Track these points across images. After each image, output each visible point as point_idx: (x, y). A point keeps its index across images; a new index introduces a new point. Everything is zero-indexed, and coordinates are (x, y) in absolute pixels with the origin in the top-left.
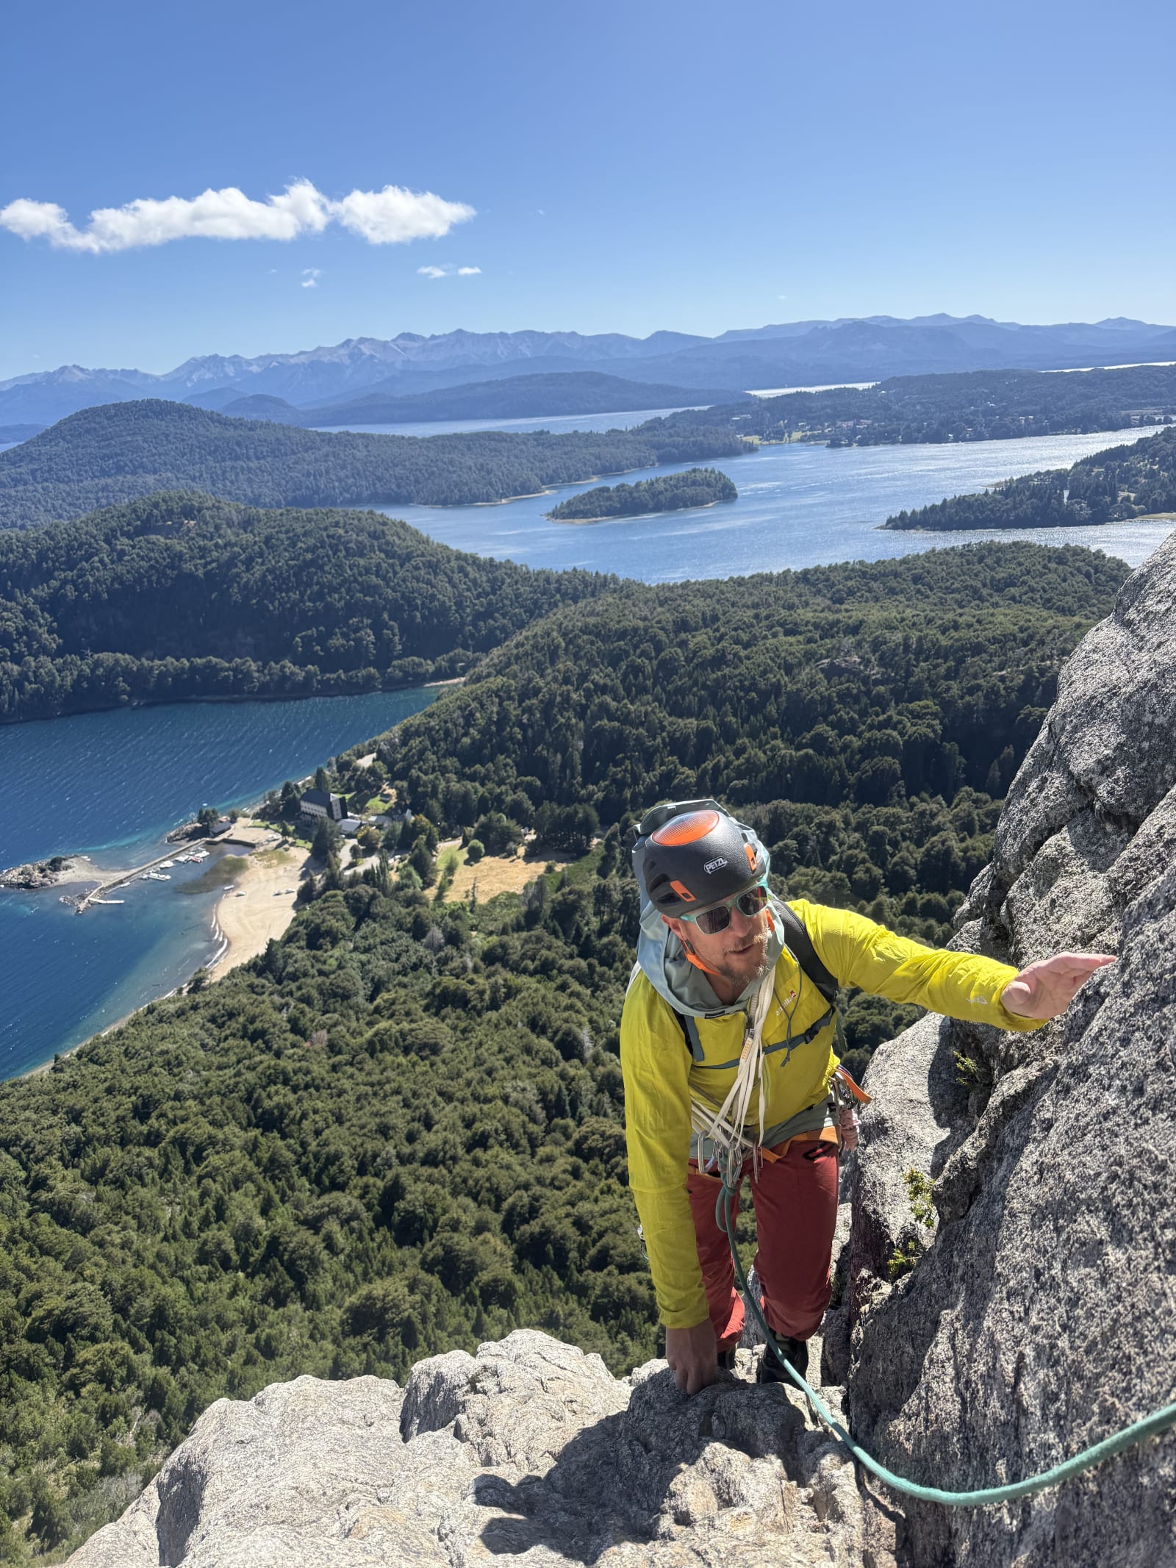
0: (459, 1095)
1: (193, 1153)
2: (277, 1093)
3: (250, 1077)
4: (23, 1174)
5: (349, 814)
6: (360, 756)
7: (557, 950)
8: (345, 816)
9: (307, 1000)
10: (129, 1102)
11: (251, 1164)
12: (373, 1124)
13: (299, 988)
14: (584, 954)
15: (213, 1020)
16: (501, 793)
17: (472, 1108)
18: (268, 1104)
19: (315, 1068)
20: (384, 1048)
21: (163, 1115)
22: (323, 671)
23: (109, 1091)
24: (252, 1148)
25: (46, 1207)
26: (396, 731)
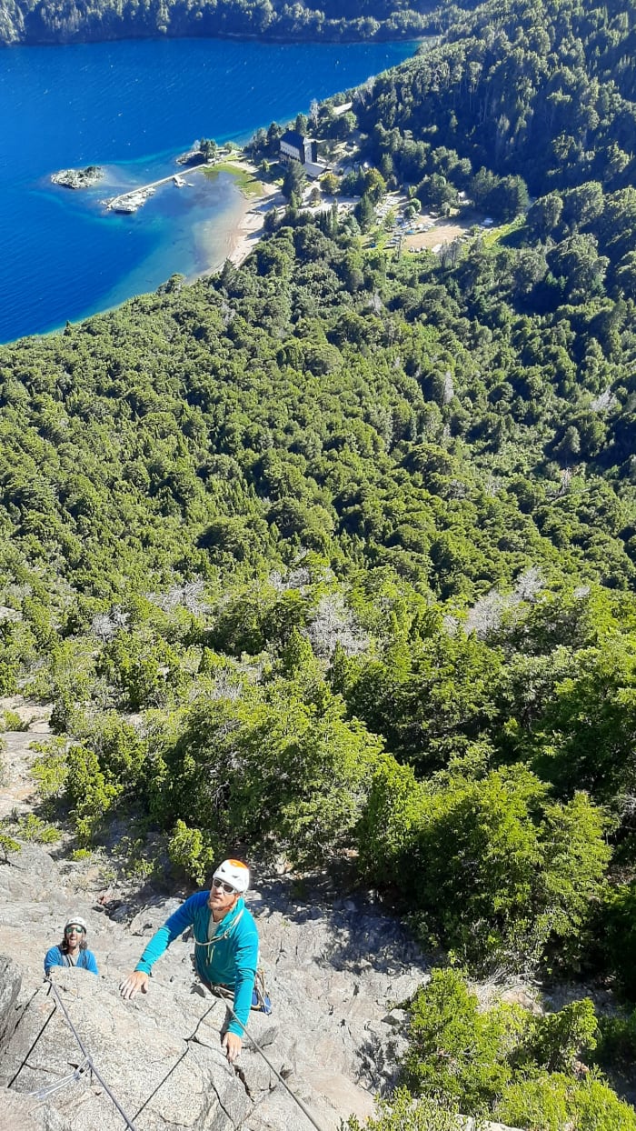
0: (333, 407)
1: (139, 408)
2: (206, 378)
3: (189, 363)
4: (29, 399)
5: (318, 159)
6: (337, 104)
7: (449, 309)
8: (315, 160)
9: (244, 314)
10: (104, 365)
11: (175, 423)
12: (266, 414)
13: (241, 304)
14: (470, 316)
15: (176, 316)
16: (448, 157)
17: (338, 418)
18: (198, 385)
19: (236, 365)
20: (289, 361)
21: (125, 378)
22: (328, 17)
23: (93, 354)
24: (179, 413)
25: (37, 423)
26: (371, 82)
